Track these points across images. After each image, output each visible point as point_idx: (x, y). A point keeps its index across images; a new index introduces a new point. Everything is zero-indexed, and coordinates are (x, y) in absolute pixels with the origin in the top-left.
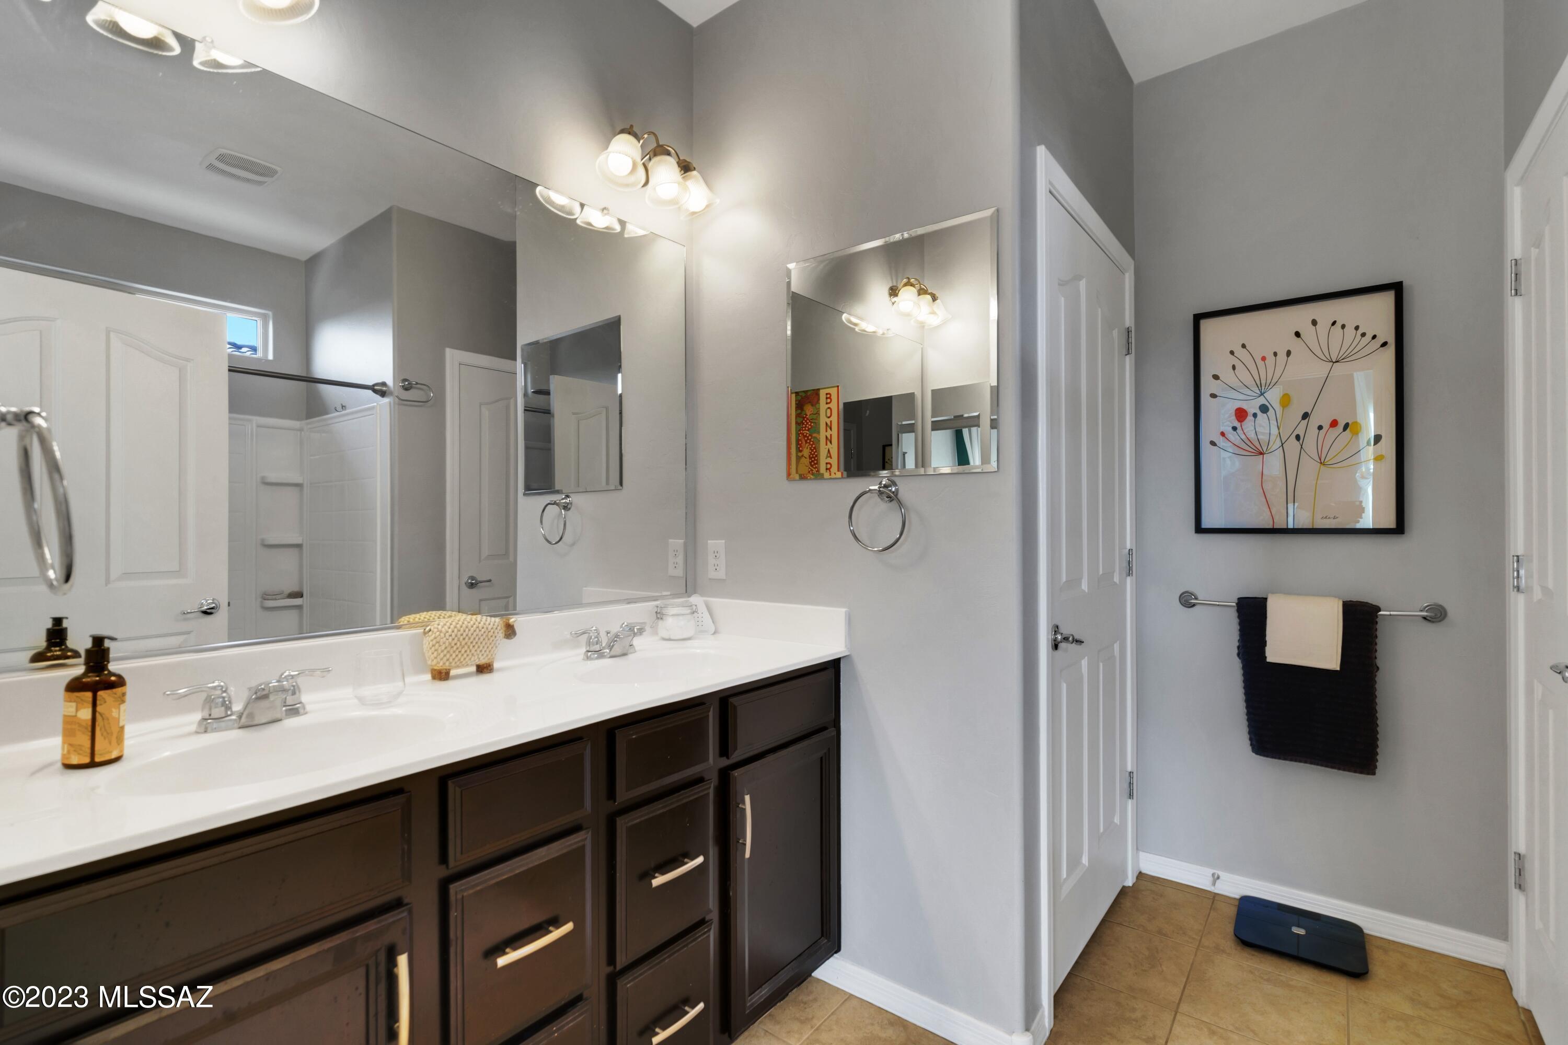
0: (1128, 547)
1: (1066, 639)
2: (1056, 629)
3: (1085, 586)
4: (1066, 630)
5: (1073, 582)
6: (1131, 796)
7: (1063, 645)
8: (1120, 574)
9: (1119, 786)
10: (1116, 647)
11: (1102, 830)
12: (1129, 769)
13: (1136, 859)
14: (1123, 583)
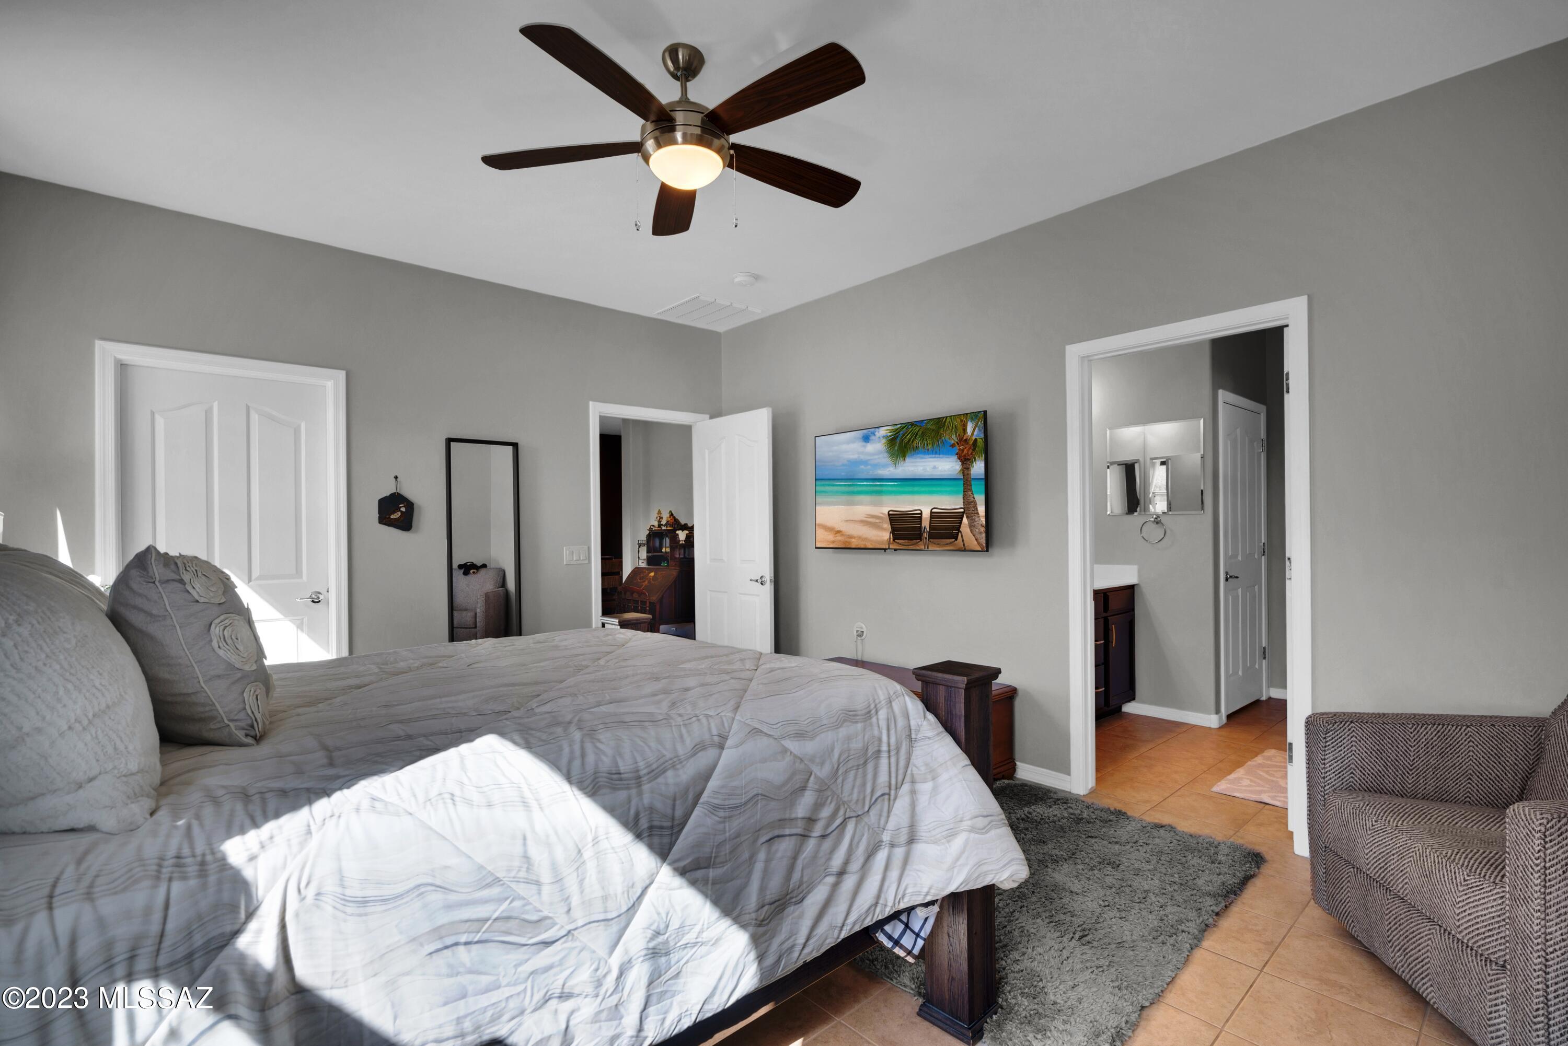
0: (1263, 542)
1: (1231, 577)
2: (1227, 573)
3: (1240, 558)
4: (1231, 574)
5: (1235, 556)
6: (1264, 658)
7: (1230, 580)
8: (1258, 555)
9: (1258, 653)
10: (1256, 587)
11: (1248, 665)
12: (1264, 646)
13: (1268, 691)
14: (1260, 559)
